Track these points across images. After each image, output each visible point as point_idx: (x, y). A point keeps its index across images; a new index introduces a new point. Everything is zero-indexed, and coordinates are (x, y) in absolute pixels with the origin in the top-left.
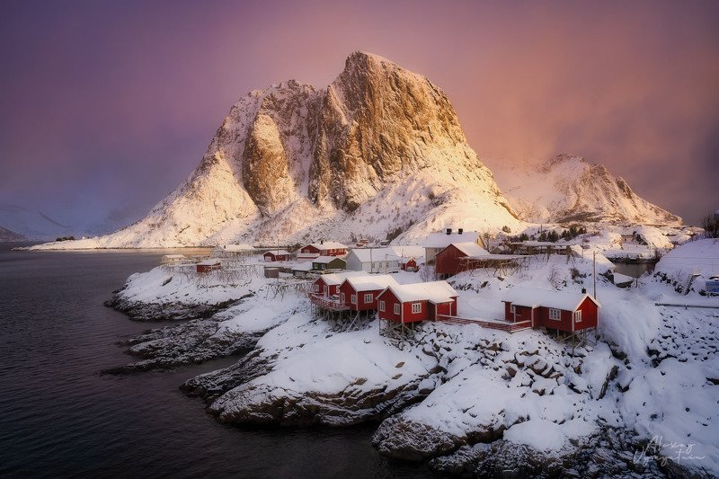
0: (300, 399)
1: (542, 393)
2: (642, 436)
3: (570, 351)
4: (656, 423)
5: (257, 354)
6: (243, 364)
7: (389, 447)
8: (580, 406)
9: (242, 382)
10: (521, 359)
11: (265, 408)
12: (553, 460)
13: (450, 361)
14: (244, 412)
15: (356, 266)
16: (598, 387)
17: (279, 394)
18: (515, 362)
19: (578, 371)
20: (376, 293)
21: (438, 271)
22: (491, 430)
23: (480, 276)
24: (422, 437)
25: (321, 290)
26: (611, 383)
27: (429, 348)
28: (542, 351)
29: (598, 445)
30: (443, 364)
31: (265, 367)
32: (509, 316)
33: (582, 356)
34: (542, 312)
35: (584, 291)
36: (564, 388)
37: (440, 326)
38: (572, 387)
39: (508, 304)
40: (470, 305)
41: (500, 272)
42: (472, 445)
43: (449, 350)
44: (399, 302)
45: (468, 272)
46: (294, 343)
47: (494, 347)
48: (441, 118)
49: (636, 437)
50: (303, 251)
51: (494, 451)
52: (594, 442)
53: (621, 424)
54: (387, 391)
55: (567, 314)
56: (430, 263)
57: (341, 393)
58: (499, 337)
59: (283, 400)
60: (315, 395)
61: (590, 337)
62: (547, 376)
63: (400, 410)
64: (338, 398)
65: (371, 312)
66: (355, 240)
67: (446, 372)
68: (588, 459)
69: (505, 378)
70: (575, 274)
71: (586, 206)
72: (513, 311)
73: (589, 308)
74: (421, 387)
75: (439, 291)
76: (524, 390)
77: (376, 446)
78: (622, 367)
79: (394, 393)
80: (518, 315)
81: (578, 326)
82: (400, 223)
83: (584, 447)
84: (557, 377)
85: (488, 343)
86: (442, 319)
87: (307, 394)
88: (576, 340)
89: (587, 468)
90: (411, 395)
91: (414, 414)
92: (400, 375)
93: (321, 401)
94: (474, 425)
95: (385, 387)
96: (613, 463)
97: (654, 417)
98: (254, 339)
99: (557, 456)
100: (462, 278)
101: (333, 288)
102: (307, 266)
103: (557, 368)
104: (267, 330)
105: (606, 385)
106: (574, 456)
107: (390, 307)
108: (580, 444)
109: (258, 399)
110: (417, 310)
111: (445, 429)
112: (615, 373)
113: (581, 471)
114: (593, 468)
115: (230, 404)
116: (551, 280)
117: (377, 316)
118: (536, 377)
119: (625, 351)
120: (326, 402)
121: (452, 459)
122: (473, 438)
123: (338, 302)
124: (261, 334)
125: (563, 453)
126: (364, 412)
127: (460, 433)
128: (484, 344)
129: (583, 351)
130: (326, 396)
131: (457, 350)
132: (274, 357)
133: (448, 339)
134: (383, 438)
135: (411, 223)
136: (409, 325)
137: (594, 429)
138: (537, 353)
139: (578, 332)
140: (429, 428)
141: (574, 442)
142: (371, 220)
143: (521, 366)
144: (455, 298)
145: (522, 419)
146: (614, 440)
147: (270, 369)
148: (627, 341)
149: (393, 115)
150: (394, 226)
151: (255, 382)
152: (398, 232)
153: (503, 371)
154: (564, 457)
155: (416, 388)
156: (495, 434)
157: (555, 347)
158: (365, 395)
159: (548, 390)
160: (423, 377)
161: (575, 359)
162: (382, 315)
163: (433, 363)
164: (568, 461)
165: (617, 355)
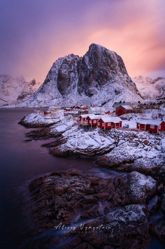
0: (74, 150)
1: (147, 150)
3: (156, 138)
5: (62, 138)
6: (57, 141)
9: (57, 146)
10: (141, 140)
11: (64, 153)
12: (149, 169)
13: (119, 140)
14: (58, 154)
15: (91, 112)
17: (68, 149)
18: (139, 141)
19: (159, 144)
20: (97, 120)
21: (116, 114)
23: (130, 115)
24: (109, 162)
25: (81, 119)
27: (113, 136)
28: (148, 138)
29: (163, 165)
30: (117, 141)
31: (64, 141)
32: (138, 127)
33: (160, 139)
34: (148, 126)
35: (162, 120)
36: (153, 149)
37: (116, 130)
38: (156, 149)
39: (138, 124)
41: (136, 114)
42: (124, 164)
43: (119, 137)
44: (104, 123)
45: (126, 114)
46: (73, 135)
48: (119, 66)
50: (75, 108)
51: (131, 166)
52: (162, 164)
55: (156, 127)
56: (114, 112)
57: (86, 149)
59: (69, 151)
60: (78, 149)
61: (163, 134)
62: (148, 145)
63: (103, 154)
64: (84, 150)
65: (95, 126)
66: (91, 106)
68: (159, 169)
69: (135, 145)
70: (160, 115)
72: (139, 125)
73: (163, 124)
74: (110, 148)
75: (117, 120)
76: (141, 149)
79: (102, 149)
80: (141, 127)
81: (159, 130)
82: (106, 100)
83: (158, 165)
84: (152, 146)
85: (131, 135)
86: (117, 128)
87: (76, 149)
88: (159, 134)
89: (159, 171)
90: (106, 150)
91: (108, 155)
92: (103, 144)
93: (80, 151)
94: (125, 159)
95: (99, 148)
98: (61, 133)
100: (124, 116)
101: (84, 119)
102: (77, 113)
103: (152, 143)
104: (65, 131)
106: (155, 168)
107: (101, 124)
108: (158, 164)
109: (62, 150)
110: (109, 125)
113: (157, 172)
114: (161, 171)
116: (152, 117)
117: (97, 127)
118: (145, 145)
120: (82, 151)
122: (125, 162)
123: (86, 123)
124: (63, 132)
125: (152, 167)
126: (93, 154)
127: (121, 161)
128: (129, 135)
130: (82, 149)
132: (67, 139)
133: (119, 134)
135: (109, 100)
136: (106, 129)
137: (162, 161)
138: (146, 138)
139: (159, 132)
140: (112, 159)
141: (155, 164)
142: (97, 99)
143: (141, 142)
144: (121, 122)
145: (140, 157)
149: (104, 65)
150: (104, 101)
151: (61, 145)
152: (105, 103)
154: (152, 168)
155: (108, 148)
156: (131, 161)
157: (152, 136)
158: (93, 149)
159: (149, 149)
160: (110, 145)
161: (158, 141)
162: (99, 126)
163: (113, 141)
164: (153, 169)
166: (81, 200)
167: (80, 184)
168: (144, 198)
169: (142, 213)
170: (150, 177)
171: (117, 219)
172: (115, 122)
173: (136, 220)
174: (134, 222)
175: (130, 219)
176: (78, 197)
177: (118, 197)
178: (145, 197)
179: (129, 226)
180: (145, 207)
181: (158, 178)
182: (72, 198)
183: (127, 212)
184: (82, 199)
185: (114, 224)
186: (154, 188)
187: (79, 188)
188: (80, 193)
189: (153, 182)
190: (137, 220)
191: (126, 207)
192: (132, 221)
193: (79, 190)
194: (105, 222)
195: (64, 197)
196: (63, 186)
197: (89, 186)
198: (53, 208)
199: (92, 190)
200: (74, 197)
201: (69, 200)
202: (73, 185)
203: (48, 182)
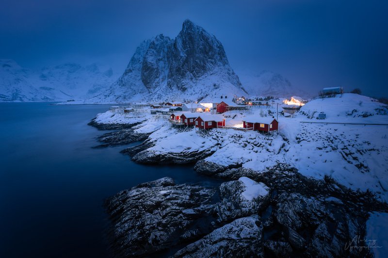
0: (166, 155)
1: (257, 152)
2: (292, 166)
3: (267, 138)
4: (297, 162)
5: (149, 140)
6: (144, 144)
7: (200, 170)
8: (270, 156)
9: (143, 150)
10: (249, 141)
11: (152, 158)
12: (260, 174)
13: (223, 141)
14: (145, 160)
15: (187, 110)
16: (277, 151)
17: (158, 153)
18: (247, 141)
19: (270, 145)
20: (194, 118)
21: (217, 111)
22: (238, 164)
23: (234, 113)
24: (212, 166)
25: (173, 118)
26: (282, 149)
27: (215, 137)
28: (257, 138)
29: (276, 169)
30: (220, 142)
31: (151, 144)
32: (245, 126)
33: (272, 140)
34: (257, 124)
35: (273, 117)
36: (265, 150)
37: (219, 130)
38: (267, 150)
39: (244, 122)
40: (230, 123)
41: (241, 111)
42: (230, 169)
43: (222, 137)
44: (203, 121)
45: (229, 111)
46: (163, 135)
47: (239, 137)
48: (219, 54)
49: (290, 167)
50: (165, 105)
51: (239, 171)
52: (275, 168)
53: (285, 162)
54: (199, 152)
55: (266, 126)
56: (215, 109)
57: (181, 153)
58: (242, 133)
59: (160, 155)
60: (172, 153)
61: (275, 133)
62: (259, 146)
63: (204, 158)
64: (180, 155)
65: (192, 126)
66: (185, 102)
67: (221, 145)
68: (272, 174)
69: (243, 147)
70: (270, 112)
71: (274, 89)
72: (246, 124)
73: (275, 123)
74: (211, 150)
75: (219, 118)
76: (250, 151)
77: (195, 170)
78: (286, 143)
79: (201, 152)
80: (249, 126)
81: (271, 129)
82: (203, 95)
83: (271, 170)
84: (262, 147)
85: (237, 135)
86: (219, 127)
87: (169, 153)
88: (270, 134)
89: (272, 177)
90: (207, 153)
91: (209, 159)
92: (203, 146)
93: (174, 155)
94: (231, 163)
95: (198, 150)
96: (281, 175)
97: (297, 160)
98: (147, 135)
99: (262, 173)
100: (226, 113)
101: (178, 117)
102: (167, 110)
103: (262, 144)
104: (153, 132)
105: (280, 150)
106: (267, 173)
107: (200, 123)
108: (270, 169)
109: (150, 155)
110: (210, 124)
111: (221, 164)
112: (283, 145)
113: (269, 178)
114: (274, 177)
115: (140, 157)
116: (261, 114)
117: (195, 127)
118: (254, 146)
119: (288, 138)
120: (176, 156)
121: (223, 174)
122: (231, 167)
123: (180, 121)
124: (150, 134)
125: (264, 172)
126: (191, 159)
127: (226, 165)
128: (235, 135)
129: (272, 138)
130: (176, 153)
131: (225, 137)
132: (156, 141)
133: (222, 134)
134: (197, 167)
135: (207, 95)
136: (207, 129)
137: (276, 164)
138: (255, 138)
139: (271, 132)
140: (215, 164)
141: (268, 168)
142: (192, 94)
143: (249, 143)
144: (224, 120)
145: (249, 160)
146: (282, 168)
147: (154, 145)
148: (289, 135)
149: (200, 52)
150: (200, 96)
151: (148, 149)
152: (202, 98)
153: (242, 145)
155: (209, 150)
156: (239, 166)
157: (262, 136)
158: (191, 153)
159: (259, 151)
160: (212, 147)
161: (269, 141)
162: (197, 126)
163: (216, 142)
164: (265, 174)
165: (284, 140)
166: (179, 216)
167: (177, 196)
168: (257, 209)
169: (256, 227)
170: (262, 184)
171: (226, 237)
172: (217, 121)
173: (248, 236)
174: (246, 238)
175: (242, 235)
176: (175, 212)
177: (226, 209)
178: (258, 207)
179: (241, 244)
180: (258, 220)
181: (271, 184)
182: (167, 214)
183: (238, 227)
184: (181, 215)
185: (224, 243)
186: (267, 196)
187: (176, 201)
188: (178, 208)
189: (267, 190)
190: (251, 236)
191: (236, 221)
192: (244, 238)
193: (175, 203)
194: (212, 241)
195: (157, 213)
196: (155, 199)
197: (188, 197)
198: (143, 230)
199: (192, 202)
200: (170, 213)
201: (164, 217)
202: (168, 197)
203: (134, 196)
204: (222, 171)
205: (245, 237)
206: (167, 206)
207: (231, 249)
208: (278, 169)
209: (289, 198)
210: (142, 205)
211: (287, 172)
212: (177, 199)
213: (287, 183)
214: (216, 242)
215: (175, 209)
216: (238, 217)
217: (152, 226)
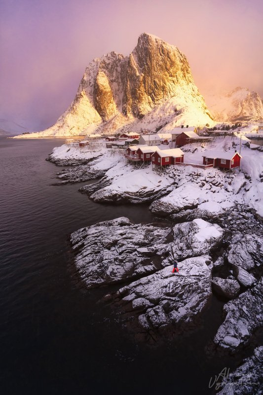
0: (122, 194)
1: (214, 192)
2: (251, 207)
3: (228, 176)
4: (257, 203)
5: (105, 178)
6: (100, 182)
7: (155, 211)
8: (228, 197)
9: (100, 188)
10: (207, 180)
11: (109, 197)
12: (215, 215)
13: (179, 180)
14: (102, 199)
15: (143, 142)
16: (237, 190)
17: (114, 192)
18: (205, 180)
19: (230, 184)
20: (151, 153)
21: (176, 144)
22: (193, 205)
23: (194, 146)
24: (167, 207)
25: (129, 153)
26: (242, 188)
27: (171, 175)
28: (216, 176)
29: (233, 210)
30: (176, 181)
31: (109, 183)
32: (205, 163)
33: (233, 178)
34: (218, 160)
35: (236, 151)
36: (223, 190)
37: (176, 167)
38: (226, 190)
39: (204, 158)
40: (190, 158)
41: (203, 144)
42: (185, 210)
43: (179, 176)
44: (160, 157)
45: (189, 144)
46: (119, 174)
47: (197, 175)
48: (182, 70)
49: (248, 208)
50: (121, 137)
51: (194, 212)
52: (232, 209)
53: (243, 203)
54: (155, 191)
55: (228, 161)
56: (174, 141)
57: (137, 192)
58: (200, 171)
59: (116, 194)
60: (128, 193)
61: (237, 170)
62: (217, 186)
63: (159, 198)
64: (136, 194)
65: (149, 161)
66: (142, 132)
67: (177, 184)
68: (228, 215)
69: (200, 186)
70: (234, 144)
71: (245, 113)
72: (206, 160)
73: (237, 158)
74: (167, 190)
75: (177, 153)
76: (207, 191)
77: (151, 210)
78: (247, 181)
79: (157, 192)
80: (208, 162)
81: (232, 166)
82: (162, 123)
83: (228, 211)
84: (221, 186)
85: (195, 173)
86: (177, 164)
87: (125, 192)
88: (231, 172)
89: (227, 218)
90: (163, 192)
91: (164, 200)
92: (160, 186)
93: (130, 195)
94: (187, 203)
96: (237, 216)
97: (257, 200)
98: (104, 172)
99: (217, 214)
100: (186, 147)
101: (134, 152)
102: (123, 143)
103: (222, 183)
104: (109, 169)
105: (240, 189)
106: (223, 214)
107: (156, 159)
108: (226, 210)
109: (107, 194)
110: (167, 160)
111: (176, 205)
112: (245, 184)
113: (225, 219)
114: (230, 218)
115: (96, 196)
116: (224, 147)
117: (151, 163)
118: (213, 186)
119: (250, 176)
120: (132, 195)
121: (178, 215)
122: (186, 208)
123: (136, 158)
124: (106, 171)
125: (219, 213)
126: (146, 199)
127: (182, 206)
128: (193, 174)
129: (233, 176)
130: (132, 193)
131: (183, 176)
132: (112, 179)
133: (179, 171)
134: (153, 207)
135: (166, 123)
136: (164, 166)
137: (233, 205)
138: (214, 177)
139: (232, 168)
140: (170, 204)
141: (224, 209)
142: (149, 122)
143: (207, 182)
144: (183, 155)
145: (205, 201)
146: (240, 208)
147: (111, 184)
148: (252, 172)
149: (160, 69)
150: (159, 125)
151: (106, 188)
152: (161, 127)
153: (200, 184)
155: (165, 190)
156: (194, 207)
157: (222, 174)
158: (147, 192)
159: (217, 191)
160: (168, 186)
161: (229, 179)
162: (153, 163)
163: (172, 181)
164: (221, 216)
165: (247, 178)
166: (134, 254)
167: (132, 236)
168: (208, 249)
169: (205, 266)
170: (216, 225)
172: (175, 156)
173: (197, 274)
174: (195, 276)
175: (192, 273)
176: (130, 250)
177: (178, 249)
178: (210, 248)
179: (190, 280)
180: (208, 260)
181: (226, 225)
182: (122, 252)
183: (188, 265)
184: (136, 252)
185: (173, 279)
186: (220, 238)
187: (131, 240)
188: (133, 246)
189: (220, 231)
190: (199, 274)
191: (187, 260)
192: (193, 276)
193: (131, 242)
194: (163, 277)
195: (114, 250)
196: (111, 238)
197: (142, 237)
198: (102, 263)
199: (146, 241)
200: (126, 250)
201: (120, 254)
202: (124, 236)
203: (93, 234)
204: (177, 212)
205: (194, 274)
206: (123, 245)
207: (180, 284)
208: (235, 210)
209: (244, 239)
210: (100, 242)
211: (244, 214)
212: (133, 239)
213: (243, 224)
214: (166, 277)
215: (131, 247)
216: (189, 257)
217: (109, 260)
